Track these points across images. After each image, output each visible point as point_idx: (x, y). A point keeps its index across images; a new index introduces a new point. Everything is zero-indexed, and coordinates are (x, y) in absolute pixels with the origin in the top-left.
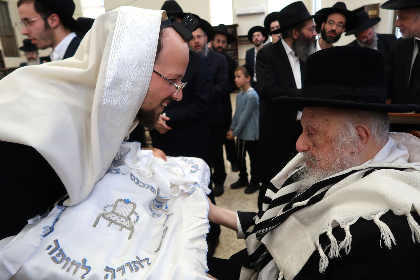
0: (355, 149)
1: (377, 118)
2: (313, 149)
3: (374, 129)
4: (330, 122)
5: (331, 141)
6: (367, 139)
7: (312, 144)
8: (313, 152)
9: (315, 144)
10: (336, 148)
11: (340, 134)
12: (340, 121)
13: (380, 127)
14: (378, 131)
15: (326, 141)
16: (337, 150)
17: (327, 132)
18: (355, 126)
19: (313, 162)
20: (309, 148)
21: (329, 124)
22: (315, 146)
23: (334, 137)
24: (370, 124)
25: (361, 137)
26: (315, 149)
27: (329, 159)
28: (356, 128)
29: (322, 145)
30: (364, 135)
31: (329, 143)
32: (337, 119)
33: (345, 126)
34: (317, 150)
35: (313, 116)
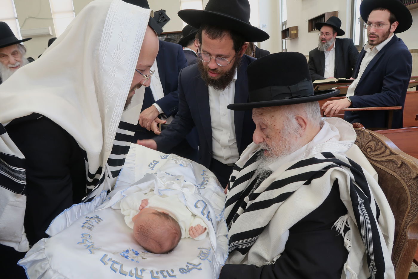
0: (298, 135)
1: (310, 106)
2: (267, 140)
3: (309, 116)
4: (275, 117)
5: (279, 132)
6: (305, 126)
7: (266, 136)
8: (268, 142)
9: (268, 136)
10: (284, 138)
11: (285, 125)
12: (283, 115)
13: (313, 113)
14: (313, 116)
15: (276, 133)
16: (285, 139)
17: (275, 126)
18: (294, 117)
19: (269, 150)
20: (264, 140)
21: (275, 119)
22: (268, 138)
23: (281, 129)
24: (305, 112)
25: (301, 126)
26: (269, 139)
27: (280, 147)
28: (296, 119)
29: (273, 136)
30: (303, 124)
31: (278, 134)
32: (280, 114)
33: (288, 118)
34: (271, 141)
35: (262, 114)
